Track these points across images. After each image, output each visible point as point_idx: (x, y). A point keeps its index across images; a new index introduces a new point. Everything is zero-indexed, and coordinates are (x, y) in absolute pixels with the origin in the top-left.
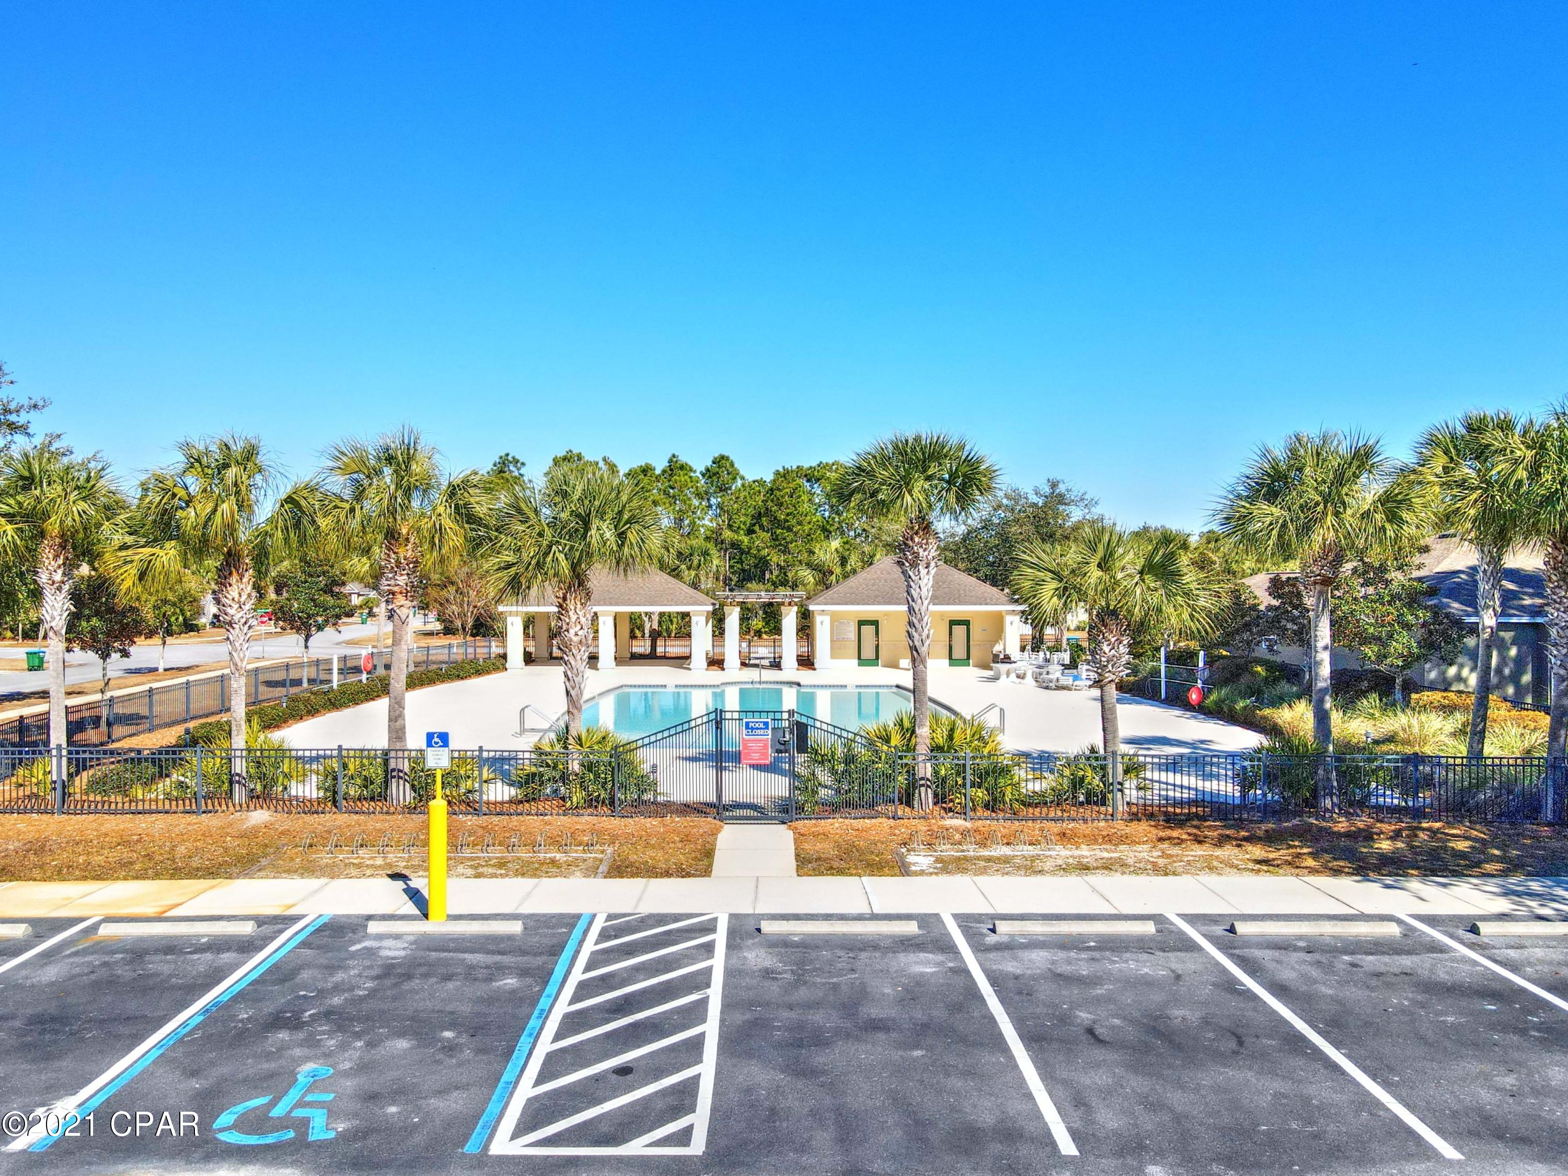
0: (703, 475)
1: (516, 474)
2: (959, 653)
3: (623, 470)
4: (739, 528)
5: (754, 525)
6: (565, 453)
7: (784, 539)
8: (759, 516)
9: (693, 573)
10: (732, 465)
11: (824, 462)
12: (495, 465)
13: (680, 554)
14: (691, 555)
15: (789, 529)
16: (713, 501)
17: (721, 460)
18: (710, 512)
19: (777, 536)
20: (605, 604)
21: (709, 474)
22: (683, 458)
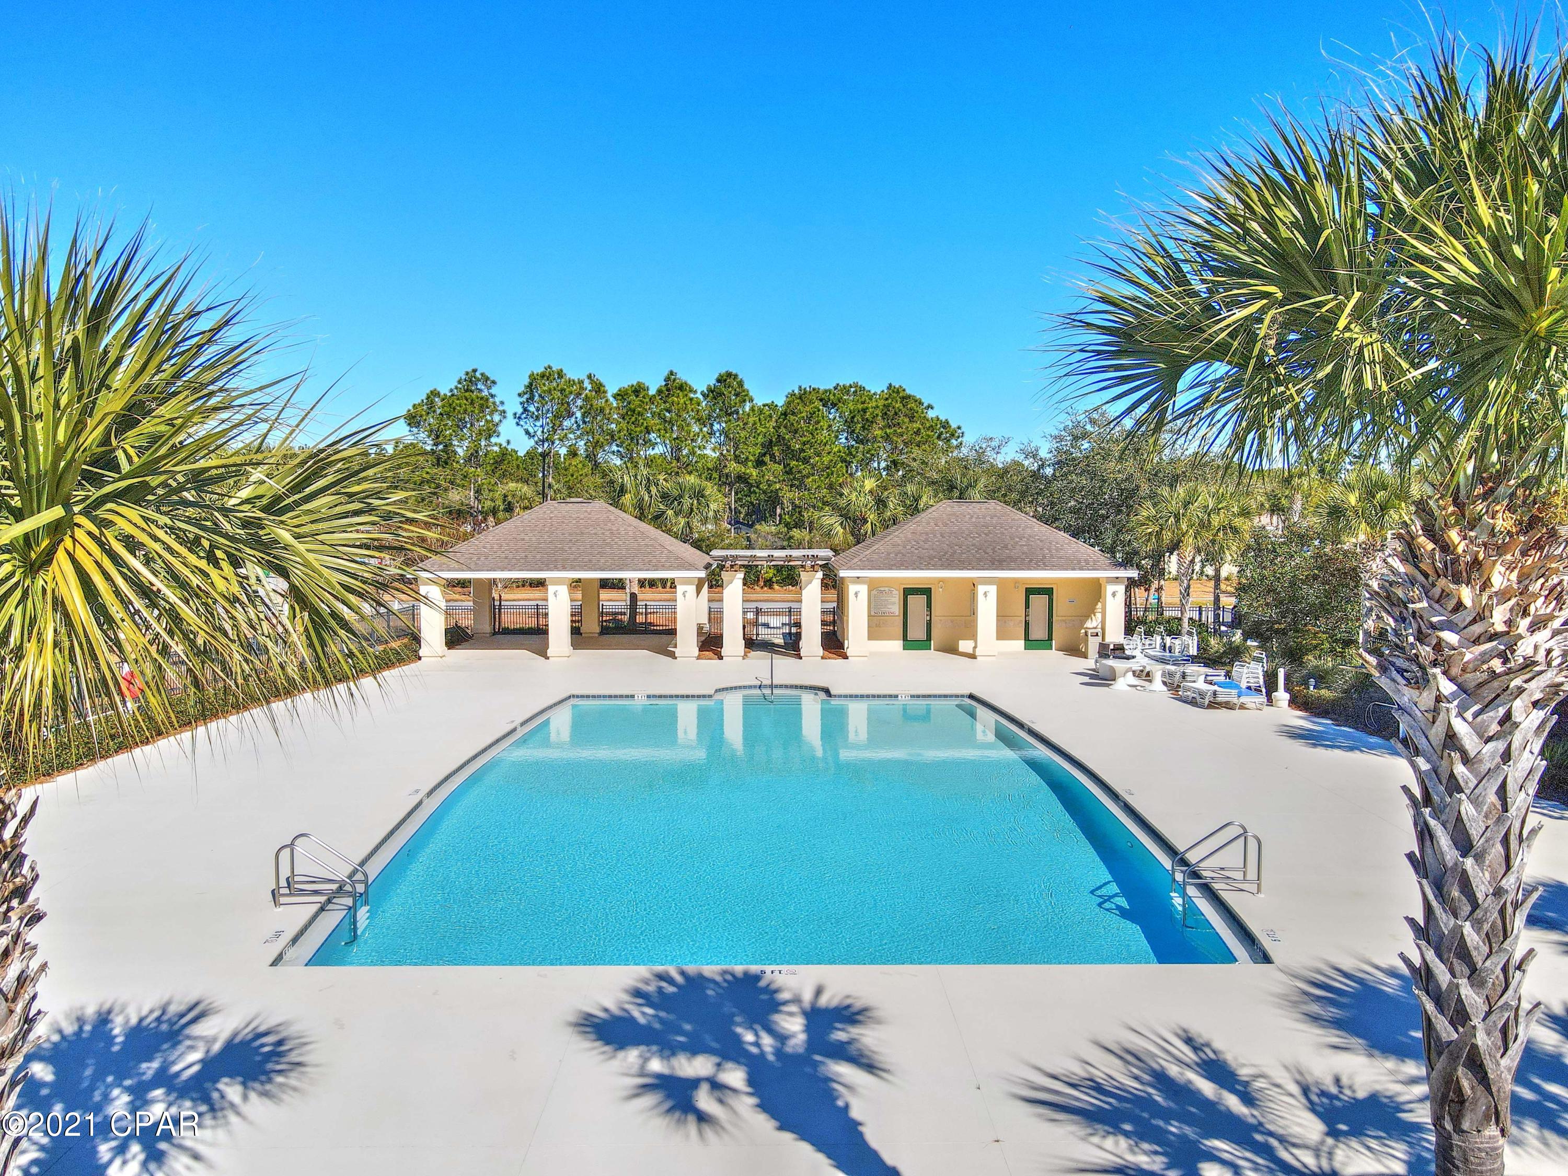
0: (705, 396)
1: (485, 393)
2: (1038, 632)
3: (611, 389)
4: (747, 458)
5: (764, 455)
6: (543, 370)
7: (800, 472)
8: (768, 445)
9: (682, 521)
10: (741, 384)
11: (841, 384)
12: (459, 382)
13: (665, 496)
14: (681, 496)
15: (806, 461)
16: (716, 427)
17: (726, 379)
18: (713, 440)
19: (791, 469)
20: (556, 568)
21: (713, 394)
22: (683, 376)
